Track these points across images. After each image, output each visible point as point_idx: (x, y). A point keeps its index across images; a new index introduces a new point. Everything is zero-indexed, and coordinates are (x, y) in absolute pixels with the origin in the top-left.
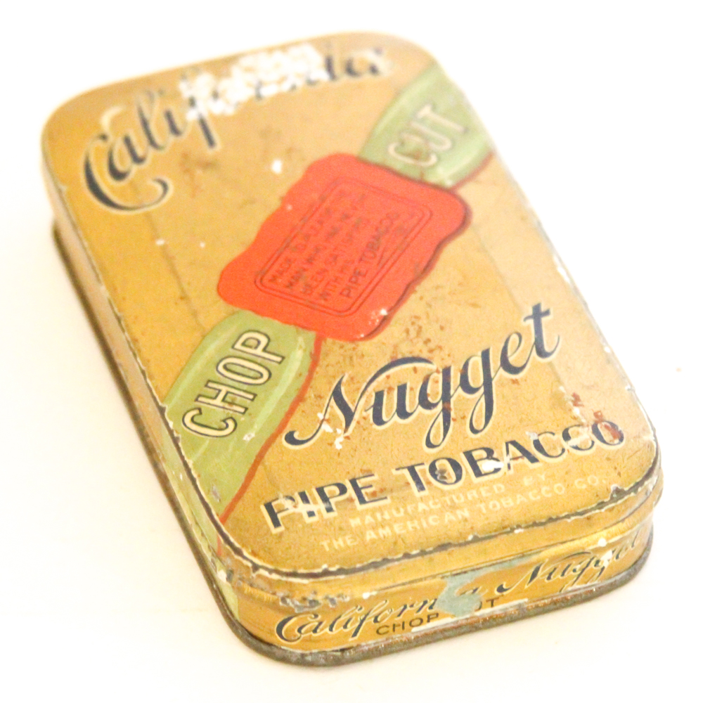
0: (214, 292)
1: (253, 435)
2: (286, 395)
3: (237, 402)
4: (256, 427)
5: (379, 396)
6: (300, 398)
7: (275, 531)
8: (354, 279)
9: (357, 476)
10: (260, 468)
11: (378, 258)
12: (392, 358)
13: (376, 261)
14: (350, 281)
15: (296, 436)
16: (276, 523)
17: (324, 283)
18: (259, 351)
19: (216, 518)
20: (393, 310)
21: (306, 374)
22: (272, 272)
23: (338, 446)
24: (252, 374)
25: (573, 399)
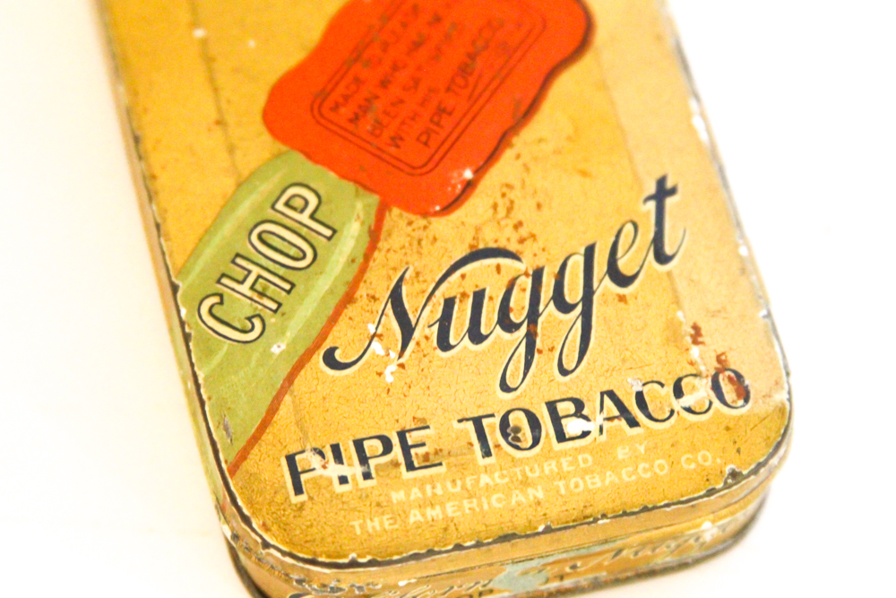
0: (258, 118)
1: (283, 347)
2: (331, 291)
3: (269, 293)
4: (289, 335)
5: (449, 304)
6: (349, 299)
7: (296, 500)
8: (436, 119)
9: (408, 428)
10: (287, 398)
11: (471, 88)
12: (471, 246)
13: (466, 92)
14: (431, 120)
15: (338, 355)
16: (298, 489)
17: (398, 121)
18: (304, 218)
19: (224, 465)
20: (480, 172)
21: (360, 260)
22: (335, 96)
23: (389, 378)
24: (293, 251)
25: (693, 332)
